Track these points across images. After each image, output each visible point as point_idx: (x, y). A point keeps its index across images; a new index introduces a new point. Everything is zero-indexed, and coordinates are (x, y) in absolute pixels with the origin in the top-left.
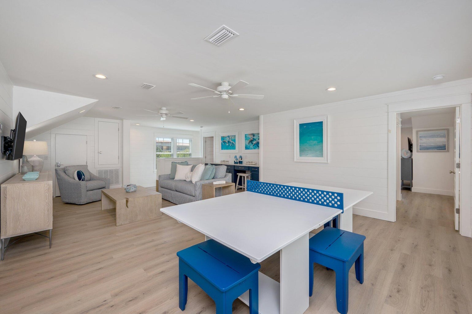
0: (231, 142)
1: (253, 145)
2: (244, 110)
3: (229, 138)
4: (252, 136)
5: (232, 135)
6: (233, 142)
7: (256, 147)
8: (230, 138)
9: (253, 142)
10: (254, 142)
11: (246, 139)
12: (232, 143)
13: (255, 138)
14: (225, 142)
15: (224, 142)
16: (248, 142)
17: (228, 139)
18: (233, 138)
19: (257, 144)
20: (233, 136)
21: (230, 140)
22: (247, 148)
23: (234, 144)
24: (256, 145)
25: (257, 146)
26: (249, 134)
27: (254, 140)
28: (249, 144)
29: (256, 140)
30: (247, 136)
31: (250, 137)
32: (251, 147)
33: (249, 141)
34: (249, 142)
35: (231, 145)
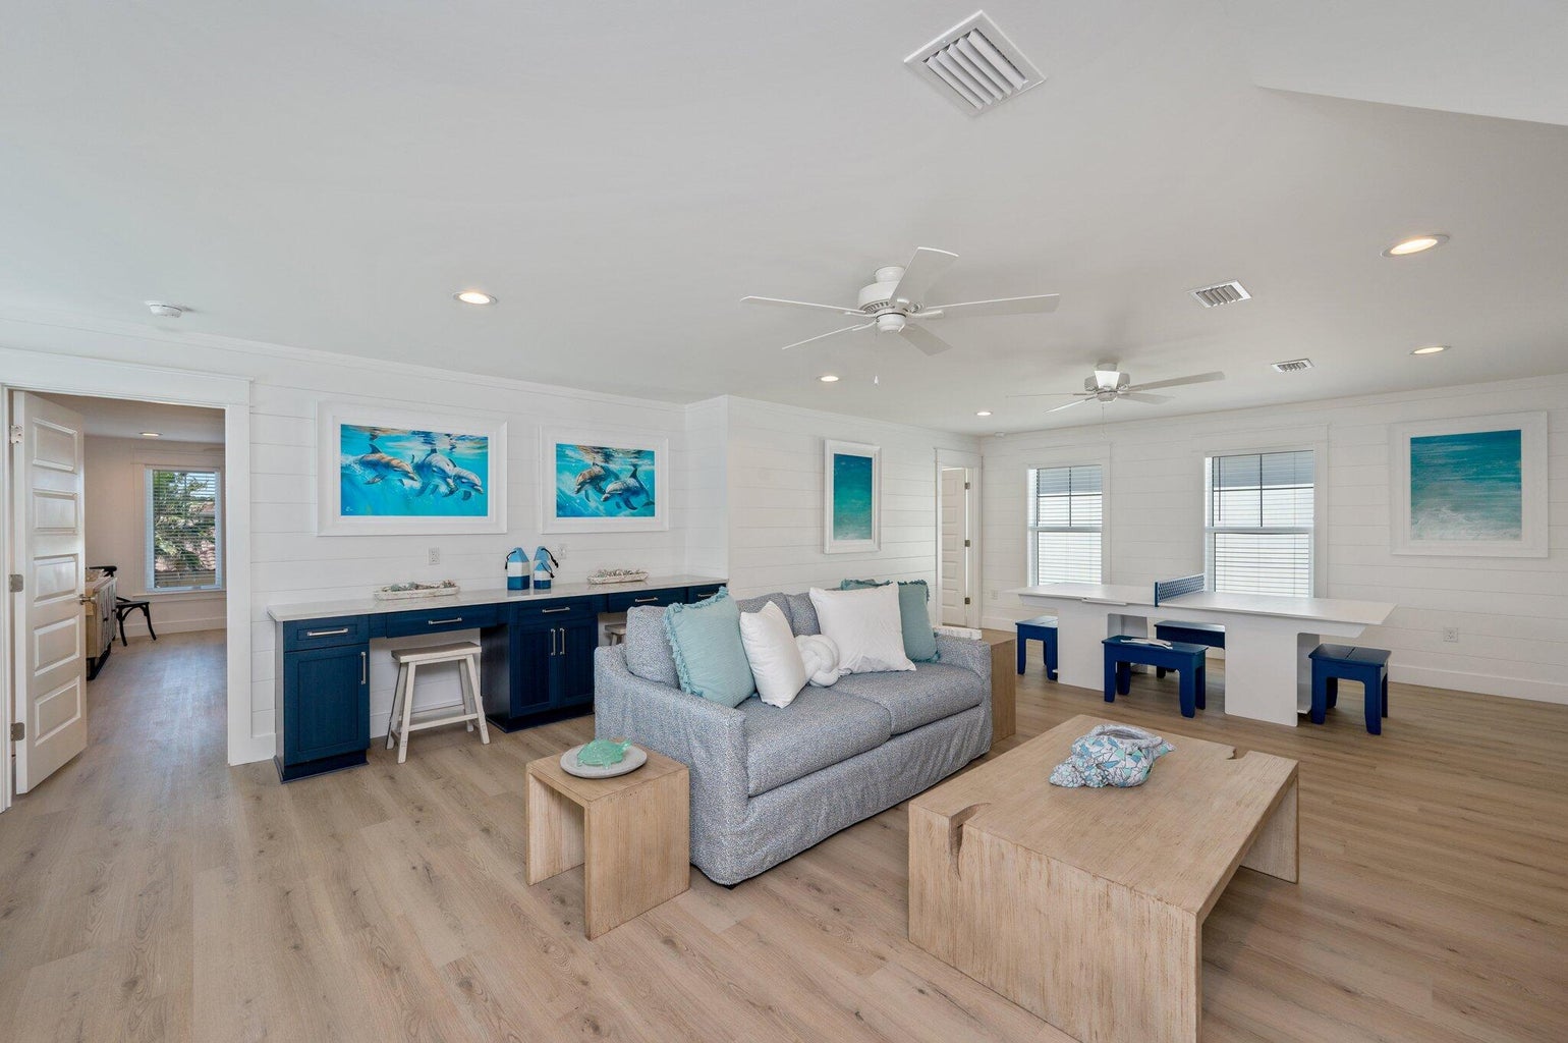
0: (450, 469)
1: (606, 499)
2: (823, 379)
3: (428, 448)
4: (599, 459)
5: (457, 431)
6: (465, 473)
7: (619, 507)
8: (442, 445)
9: (602, 484)
10: (611, 487)
11: (560, 470)
12: (458, 477)
13: (612, 466)
14: (388, 466)
15: (382, 467)
16: (571, 483)
17: (419, 451)
18: (463, 449)
19: (626, 495)
20: (462, 438)
21: (440, 460)
22: (564, 509)
23: (473, 485)
24: (618, 499)
25: (622, 504)
26: (585, 449)
27: (609, 474)
28: (579, 491)
29: (617, 478)
30: (568, 452)
31: (588, 459)
32: (592, 504)
33: (581, 479)
34: (582, 484)
35: (443, 489)
